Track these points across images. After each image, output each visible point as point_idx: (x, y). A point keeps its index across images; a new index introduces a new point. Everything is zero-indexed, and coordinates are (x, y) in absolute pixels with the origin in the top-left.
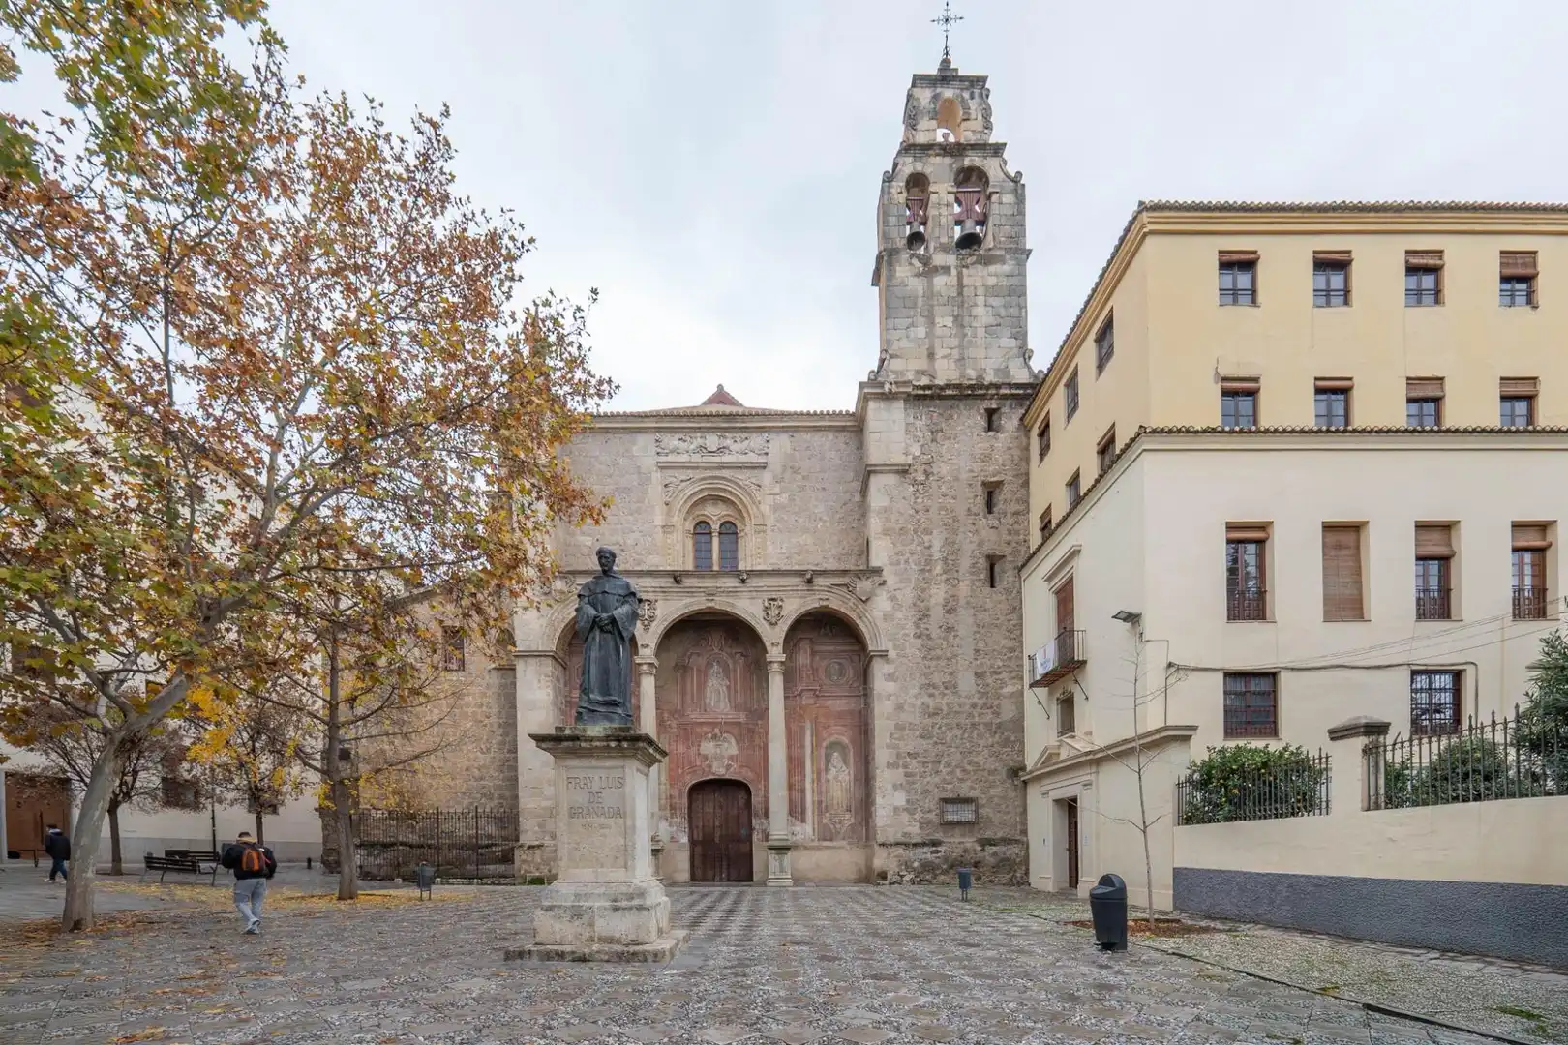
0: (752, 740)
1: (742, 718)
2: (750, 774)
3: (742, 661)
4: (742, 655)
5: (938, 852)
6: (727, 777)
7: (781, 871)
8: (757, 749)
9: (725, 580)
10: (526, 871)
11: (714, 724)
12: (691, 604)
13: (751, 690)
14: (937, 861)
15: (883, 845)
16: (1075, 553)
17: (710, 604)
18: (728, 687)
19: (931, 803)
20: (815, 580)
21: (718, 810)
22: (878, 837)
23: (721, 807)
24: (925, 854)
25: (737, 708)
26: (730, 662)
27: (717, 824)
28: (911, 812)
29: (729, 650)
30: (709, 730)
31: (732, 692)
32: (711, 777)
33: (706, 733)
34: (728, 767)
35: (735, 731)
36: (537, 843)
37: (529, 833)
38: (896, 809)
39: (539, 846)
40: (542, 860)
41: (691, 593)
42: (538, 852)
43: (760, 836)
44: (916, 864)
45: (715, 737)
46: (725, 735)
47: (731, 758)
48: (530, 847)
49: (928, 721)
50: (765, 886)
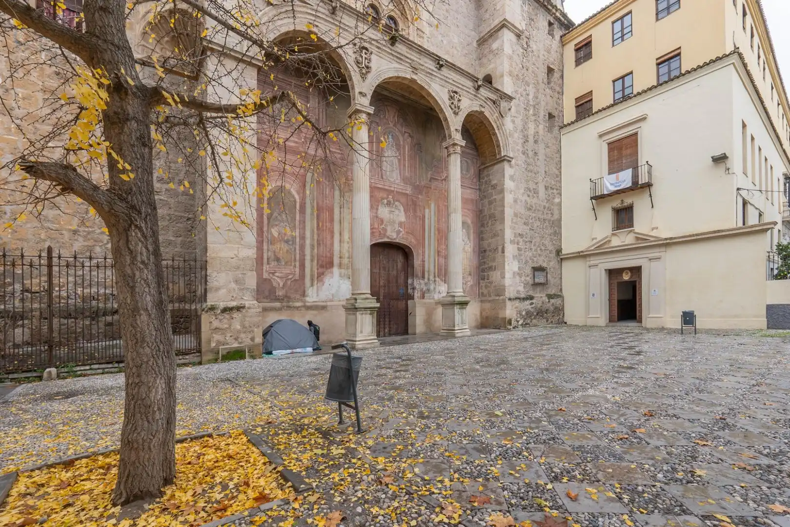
0: (415, 211)
1: (409, 190)
2: (413, 240)
3: (409, 140)
4: (410, 136)
5: (532, 304)
6: (397, 241)
7: (462, 323)
8: (418, 219)
9: (426, 60)
10: (219, 343)
11: (390, 192)
12: (397, 70)
13: (415, 168)
14: (532, 310)
15: (510, 299)
16: (643, 119)
17: (414, 77)
18: (399, 160)
19: (528, 270)
20: (481, 89)
21: (382, 272)
22: (506, 293)
23: (384, 268)
24: (527, 305)
25: (405, 180)
26: (401, 139)
27: (382, 284)
28: (520, 275)
29: (400, 128)
30: (385, 196)
31: (402, 167)
32: (386, 240)
33: (383, 199)
34: (398, 232)
35: (403, 200)
36: (234, 304)
37: (223, 292)
38: (514, 273)
39: (239, 308)
40: (244, 327)
41: (399, 58)
42: (236, 315)
43: (419, 295)
44: (524, 313)
45: (389, 204)
46: (397, 203)
47: (401, 224)
48: (225, 310)
49: (528, 213)
50: (454, 336)
